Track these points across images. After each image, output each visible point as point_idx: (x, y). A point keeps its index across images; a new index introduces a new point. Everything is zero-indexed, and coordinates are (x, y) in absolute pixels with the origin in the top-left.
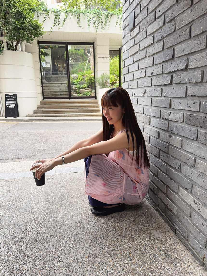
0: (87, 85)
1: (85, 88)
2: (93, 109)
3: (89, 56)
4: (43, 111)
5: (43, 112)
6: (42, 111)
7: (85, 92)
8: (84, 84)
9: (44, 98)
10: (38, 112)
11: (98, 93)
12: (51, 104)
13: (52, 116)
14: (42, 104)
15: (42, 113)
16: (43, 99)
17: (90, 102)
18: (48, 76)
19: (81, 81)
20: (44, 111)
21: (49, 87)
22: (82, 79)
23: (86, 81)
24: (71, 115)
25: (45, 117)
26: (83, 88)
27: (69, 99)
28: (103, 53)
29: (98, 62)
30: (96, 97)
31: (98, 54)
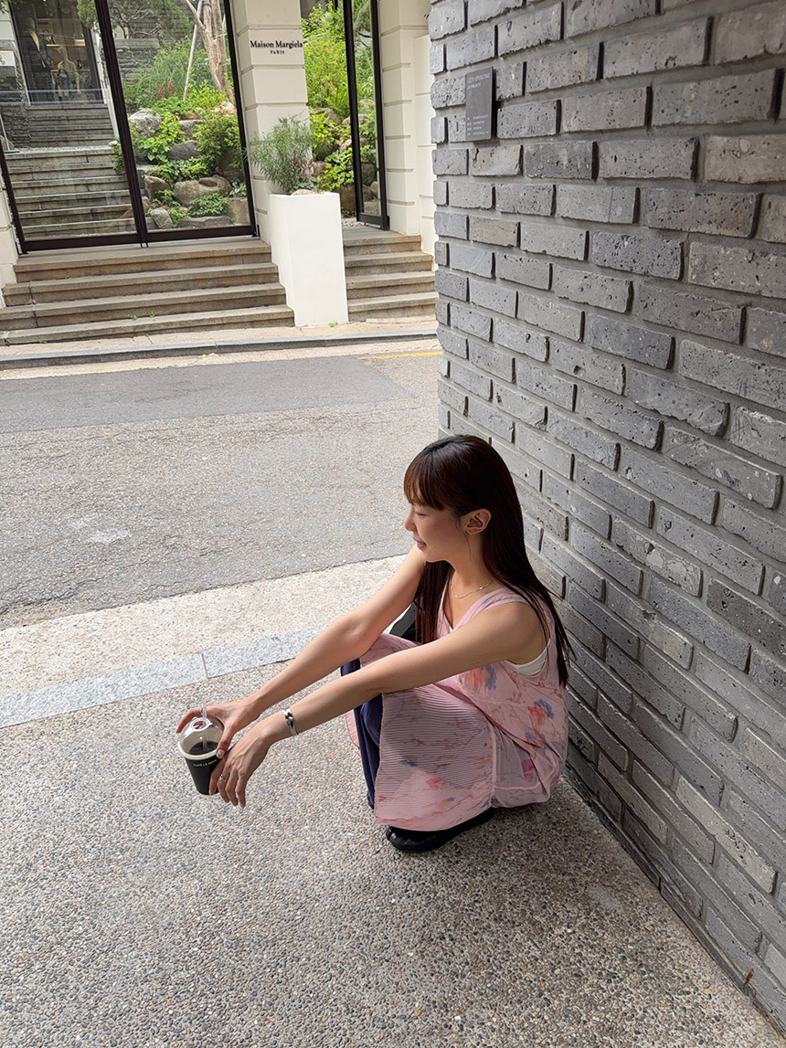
0: (205, 161)
1: (198, 175)
2: (252, 292)
3: (198, 14)
4: (34, 312)
5: (37, 320)
6: (32, 315)
7: (198, 196)
8: (192, 159)
9: (26, 247)
10: (15, 319)
11: (266, 213)
12: (62, 274)
13: (81, 336)
14: (23, 277)
15: (31, 323)
16: (24, 252)
17: (235, 255)
19: (177, 141)
20: (38, 315)
21: (30, 177)
22: (178, 135)
23: (200, 143)
24: (162, 327)
25: (48, 342)
26: (189, 179)
27: (139, 245)
28: (271, 23)
29: (252, 67)
30: (258, 225)
31: (249, 29)
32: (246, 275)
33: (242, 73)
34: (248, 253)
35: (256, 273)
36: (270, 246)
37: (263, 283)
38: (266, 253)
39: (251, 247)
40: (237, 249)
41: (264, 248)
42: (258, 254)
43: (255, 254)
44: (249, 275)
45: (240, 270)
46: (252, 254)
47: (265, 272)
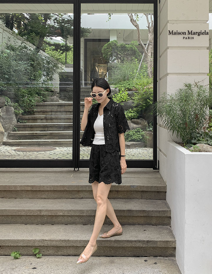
1: (132, 118)
3: (146, 48)
8: (130, 110)
18: (71, 88)
27: (73, 169)
28: (185, 19)
29: (168, 48)
30: (159, 161)
31: (168, 23)
32: (141, 216)
33: (160, 57)
34: (147, 190)
35: (150, 215)
36: (166, 186)
37: (156, 225)
38: (162, 192)
39: (150, 185)
40: (138, 186)
41: (161, 187)
42: (155, 192)
43: (152, 192)
44: (144, 216)
45: (136, 211)
46: (150, 191)
47: (158, 215)
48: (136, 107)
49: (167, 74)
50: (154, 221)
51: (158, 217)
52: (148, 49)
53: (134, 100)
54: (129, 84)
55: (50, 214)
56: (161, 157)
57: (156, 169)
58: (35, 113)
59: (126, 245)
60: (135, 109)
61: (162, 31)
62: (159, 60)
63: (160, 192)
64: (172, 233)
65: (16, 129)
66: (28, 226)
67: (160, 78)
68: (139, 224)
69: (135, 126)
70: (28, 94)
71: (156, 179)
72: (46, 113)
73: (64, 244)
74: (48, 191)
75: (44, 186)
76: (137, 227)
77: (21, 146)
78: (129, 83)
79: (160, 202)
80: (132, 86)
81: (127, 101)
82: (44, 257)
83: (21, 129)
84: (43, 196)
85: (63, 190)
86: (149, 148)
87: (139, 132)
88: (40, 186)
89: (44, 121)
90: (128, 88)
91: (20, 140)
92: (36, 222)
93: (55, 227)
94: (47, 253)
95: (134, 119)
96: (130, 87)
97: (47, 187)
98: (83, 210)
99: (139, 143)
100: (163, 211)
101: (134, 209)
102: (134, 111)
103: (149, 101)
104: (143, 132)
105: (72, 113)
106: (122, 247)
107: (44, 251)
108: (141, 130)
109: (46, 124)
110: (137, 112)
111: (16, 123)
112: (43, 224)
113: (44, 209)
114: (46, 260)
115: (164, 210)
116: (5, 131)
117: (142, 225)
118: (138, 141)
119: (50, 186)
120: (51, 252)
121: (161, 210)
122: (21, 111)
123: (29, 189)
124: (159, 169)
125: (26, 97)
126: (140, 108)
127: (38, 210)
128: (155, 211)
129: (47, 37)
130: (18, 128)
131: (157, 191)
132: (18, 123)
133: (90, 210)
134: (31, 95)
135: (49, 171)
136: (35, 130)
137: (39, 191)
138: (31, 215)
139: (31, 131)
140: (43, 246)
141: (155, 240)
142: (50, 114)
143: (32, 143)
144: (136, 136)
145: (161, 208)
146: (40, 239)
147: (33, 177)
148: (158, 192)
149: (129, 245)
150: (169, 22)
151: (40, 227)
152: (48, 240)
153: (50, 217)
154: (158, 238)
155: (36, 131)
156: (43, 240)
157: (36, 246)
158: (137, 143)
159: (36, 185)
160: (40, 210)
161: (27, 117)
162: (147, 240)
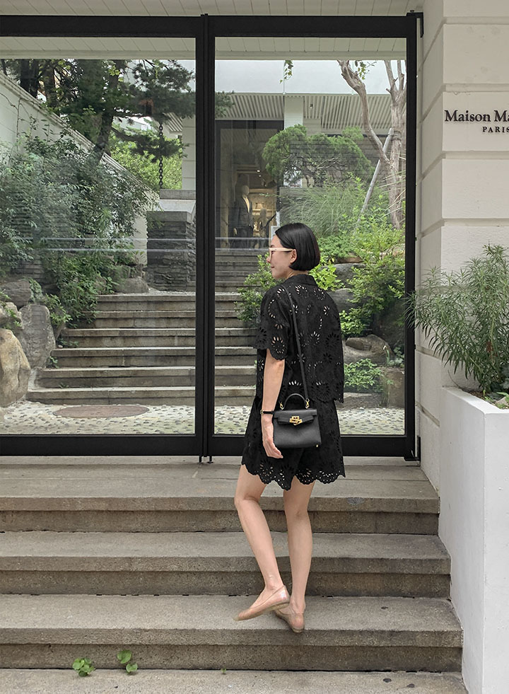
3: (384, 149)
18: (177, 254)
23: (357, 293)
27: (195, 459)
28: (489, 82)
29: (443, 155)
30: (419, 439)
31: (445, 91)
32: (375, 574)
33: (423, 176)
34: (389, 510)
35: (397, 571)
36: (436, 498)
37: (412, 595)
38: (428, 514)
39: (397, 497)
40: (366, 499)
41: (424, 502)
42: (410, 514)
43: (404, 513)
44: (382, 574)
45: (363, 560)
46: (397, 513)
47: (419, 570)
48: (357, 305)
49: (442, 222)
50: (407, 586)
51: (416, 575)
52: (389, 149)
53: (352, 287)
54: (339, 246)
55: (151, 569)
56: (424, 428)
57: (413, 459)
58: (98, 323)
59: (337, 641)
60: (355, 311)
61: (429, 110)
62: (421, 183)
63: (423, 514)
64: (454, 615)
65: (56, 362)
66: (105, 599)
67: (422, 230)
68: (369, 594)
69: (355, 353)
70: (79, 272)
71: (412, 484)
72: (122, 323)
73: (183, 640)
74: (143, 512)
75: (134, 500)
76: (364, 601)
77: (68, 404)
78: (340, 243)
79: (422, 539)
80: (347, 250)
81: (333, 290)
82: (142, 673)
83: (67, 362)
84: (133, 526)
85: (177, 509)
86: (394, 409)
87: (367, 368)
88: (127, 499)
89: (119, 342)
90: (336, 256)
91: (65, 387)
92: (121, 587)
93: (161, 602)
94: (147, 662)
95: (354, 337)
96: (341, 252)
97: (142, 501)
98: (229, 559)
99: (367, 395)
100: (430, 560)
101: (356, 557)
102: (352, 316)
103: (393, 290)
104: (378, 369)
105: (194, 324)
106: (329, 647)
107: (141, 659)
108: (371, 365)
109: (123, 349)
110: (362, 319)
111: (55, 347)
112: (136, 593)
113: (138, 556)
114: (146, 678)
115: (434, 557)
116: (32, 367)
117: (378, 596)
118: (363, 391)
119: (148, 501)
120: (156, 660)
121: (425, 557)
122: (66, 317)
123: (103, 506)
124: (420, 460)
125: (76, 280)
126: (370, 308)
127: (126, 558)
128: (410, 559)
129: (121, 118)
130: (58, 358)
131: (416, 511)
132: (60, 346)
133: (245, 558)
134: (87, 275)
135: (141, 463)
136: (99, 364)
137: (124, 511)
138: (111, 570)
139: (90, 367)
140: (141, 645)
141: (411, 629)
142: (131, 325)
143: (94, 396)
144: (359, 378)
145: (424, 554)
146: (133, 626)
147: (109, 478)
148: (418, 514)
149: (347, 641)
150: (447, 89)
151: (129, 601)
152: (149, 630)
153: (150, 576)
154: (416, 625)
155: (101, 367)
156: (140, 629)
157: (125, 645)
158: (360, 395)
159: (117, 497)
160: (130, 558)
161: (78, 331)
162: (390, 629)
